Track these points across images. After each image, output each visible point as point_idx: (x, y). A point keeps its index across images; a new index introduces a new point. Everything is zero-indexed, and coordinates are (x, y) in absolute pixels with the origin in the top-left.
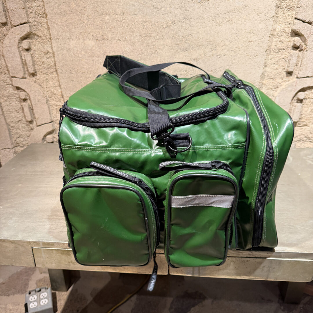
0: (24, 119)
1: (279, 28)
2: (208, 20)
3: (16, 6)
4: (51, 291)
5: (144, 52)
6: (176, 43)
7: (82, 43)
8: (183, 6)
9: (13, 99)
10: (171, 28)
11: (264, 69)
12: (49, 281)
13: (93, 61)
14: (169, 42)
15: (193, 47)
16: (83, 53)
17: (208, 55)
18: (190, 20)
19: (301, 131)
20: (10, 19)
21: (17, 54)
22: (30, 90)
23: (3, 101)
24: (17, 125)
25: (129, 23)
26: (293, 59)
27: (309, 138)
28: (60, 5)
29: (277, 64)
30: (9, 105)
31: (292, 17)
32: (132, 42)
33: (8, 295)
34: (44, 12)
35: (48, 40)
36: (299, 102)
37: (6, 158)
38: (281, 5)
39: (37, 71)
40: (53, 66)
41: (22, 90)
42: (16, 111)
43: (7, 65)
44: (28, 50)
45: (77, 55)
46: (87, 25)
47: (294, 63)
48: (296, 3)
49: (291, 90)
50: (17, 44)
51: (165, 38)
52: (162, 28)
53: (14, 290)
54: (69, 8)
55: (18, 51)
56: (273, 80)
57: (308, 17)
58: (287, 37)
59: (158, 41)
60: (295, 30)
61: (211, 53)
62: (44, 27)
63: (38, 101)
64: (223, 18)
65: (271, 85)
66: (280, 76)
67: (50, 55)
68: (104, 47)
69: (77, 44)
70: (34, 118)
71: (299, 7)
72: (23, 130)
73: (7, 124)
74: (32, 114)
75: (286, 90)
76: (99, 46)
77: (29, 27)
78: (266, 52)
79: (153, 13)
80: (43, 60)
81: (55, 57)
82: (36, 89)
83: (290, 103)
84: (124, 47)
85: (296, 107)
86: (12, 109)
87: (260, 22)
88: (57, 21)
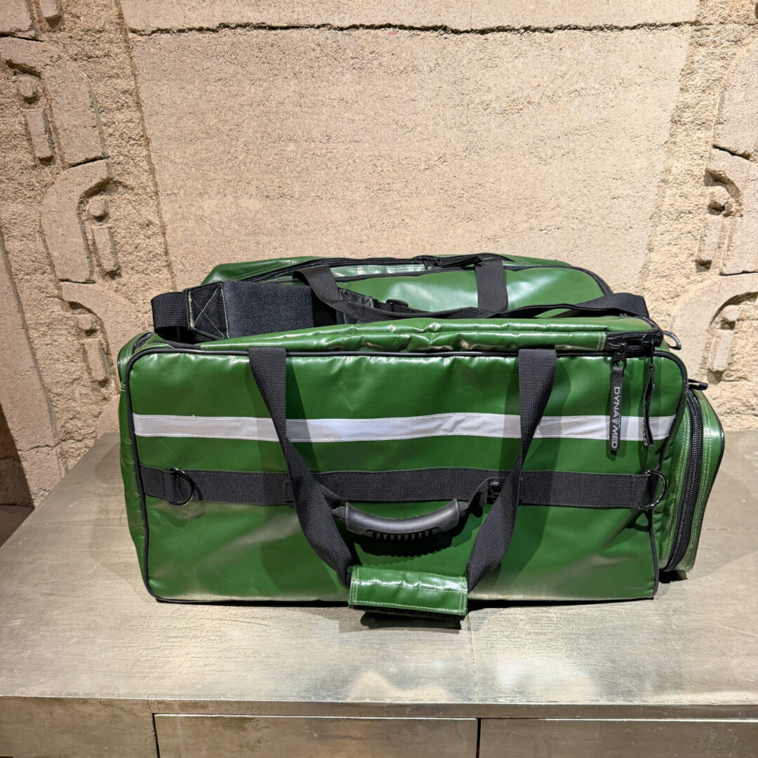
0: (86, 376)
1: (678, 166)
2: (521, 153)
3: (75, 120)
5: (376, 224)
6: (448, 203)
7: (232, 203)
8: (465, 122)
9: (60, 329)
10: (438, 170)
11: (647, 257)
13: (258, 243)
14: (433, 201)
15: (486, 212)
16: (234, 226)
17: (520, 230)
18: (481, 152)
19: (733, 392)
20: (60, 149)
21: (76, 229)
22: (103, 310)
23: (36, 335)
24: (69, 390)
25: (341, 160)
26: (711, 235)
27: (752, 406)
28: (180, 119)
29: (675, 245)
30: (52, 344)
31: (707, 142)
32: (349, 203)
34: (142, 133)
35: (151, 197)
36: (726, 326)
37: (40, 468)
38: (682, 118)
39: (122, 265)
40: (160, 255)
41: (84, 311)
42: (68, 357)
43: (49, 254)
44: (101, 219)
45: (220, 231)
46: (245, 165)
47: (714, 243)
48: (716, 112)
49: (710, 302)
50: (76, 206)
51: (423, 193)
52: (415, 171)
54: (202, 126)
55: (77, 221)
56: (667, 280)
57: (742, 144)
58: (696, 185)
59: (406, 200)
60: (715, 172)
61: (527, 225)
62: (141, 167)
63: (124, 335)
64: (556, 147)
65: (663, 292)
66: (684, 272)
67: (156, 230)
68: (283, 212)
69: (221, 205)
70: (111, 374)
71: (723, 123)
72: (82, 403)
73: (44, 388)
74: (107, 364)
75: (698, 301)
76: (272, 212)
77: (106, 168)
78: (650, 218)
79: (397, 137)
80: (136, 241)
81: (166, 235)
82: (118, 307)
83: (707, 330)
84: (329, 213)
85: (720, 339)
86: (57, 353)
87: (636, 155)
88: (172, 154)
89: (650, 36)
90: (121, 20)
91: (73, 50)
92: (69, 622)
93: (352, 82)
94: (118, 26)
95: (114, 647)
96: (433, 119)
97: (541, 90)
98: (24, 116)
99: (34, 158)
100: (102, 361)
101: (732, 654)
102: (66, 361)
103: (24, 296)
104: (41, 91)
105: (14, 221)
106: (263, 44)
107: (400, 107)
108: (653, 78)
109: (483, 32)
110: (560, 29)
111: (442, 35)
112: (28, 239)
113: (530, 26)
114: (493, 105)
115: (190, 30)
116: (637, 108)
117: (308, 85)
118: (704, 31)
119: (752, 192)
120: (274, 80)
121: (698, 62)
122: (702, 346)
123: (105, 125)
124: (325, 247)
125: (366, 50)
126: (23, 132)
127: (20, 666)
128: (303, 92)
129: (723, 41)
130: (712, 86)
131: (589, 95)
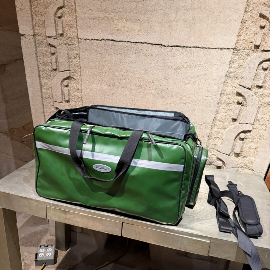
1: (228, 89)
2: (180, 81)
3: (63, 60)
4: (55, 249)
5: (137, 96)
6: (158, 93)
7: (100, 86)
8: (165, 71)
10: (156, 83)
11: (216, 115)
12: (55, 241)
13: (105, 98)
14: (154, 92)
15: (168, 96)
16: (100, 92)
17: (178, 103)
18: (168, 80)
19: (242, 161)
20: (59, 67)
21: (60, 88)
25: (130, 78)
26: (236, 111)
27: (248, 166)
28: (89, 62)
29: (226, 113)
31: (237, 83)
32: (130, 89)
33: (26, 246)
34: (79, 65)
35: (80, 82)
36: (241, 139)
38: (230, 75)
39: (70, 99)
40: (80, 98)
43: (52, 94)
44: (67, 86)
45: (96, 93)
46: (104, 76)
47: (237, 113)
48: (240, 75)
49: (235, 131)
50: (61, 82)
51: (151, 89)
52: (149, 83)
53: (30, 243)
54: (95, 65)
55: (60, 86)
56: (222, 123)
57: (248, 85)
58: (233, 96)
59: (146, 91)
60: (239, 92)
61: (180, 101)
62: (78, 74)
64: (190, 80)
65: (221, 126)
66: (228, 121)
67: (80, 91)
68: (113, 90)
69: (97, 86)
71: (242, 78)
75: (231, 130)
76: (110, 90)
77: (69, 73)
78: (218, 104)
79: (145, 73)
80: (75, 93)
81: (82, 93)
83: (234, 140)
84: (125, 92)
85: (238, 143)
87: (214, 85)
88: (86, 71)
89: (221, 51)
91: (65, 42)
93: (135, 57)
94: (77, 37)
96: (156, 69)
97: (187, 64)
98: (51, 58)
99: (52, 68)
103: (45, 104)
104: (56, 52)
105: (45, 84)
106: (112, 45)
107: (147, 65)
108: (221, 63)
109: (172, 46)
110: (194, 47)
111: (160, 46)
112: (48, 89)
113: (185, 46)
114: (173, 67)
115: (94, 40)
116: (215, 71)
117: (123, 57)
118: (238, 51)
119: (250, 100)
120: (114, 55)
121: (236, 60)
122: (232, 145)
123: (71, 62)
124: (123, 101)
125: (139, 49)
126: (50, 62)
128: (121, 59)
129: (244, 54)
130: (240, 67)
131: (201, 66)
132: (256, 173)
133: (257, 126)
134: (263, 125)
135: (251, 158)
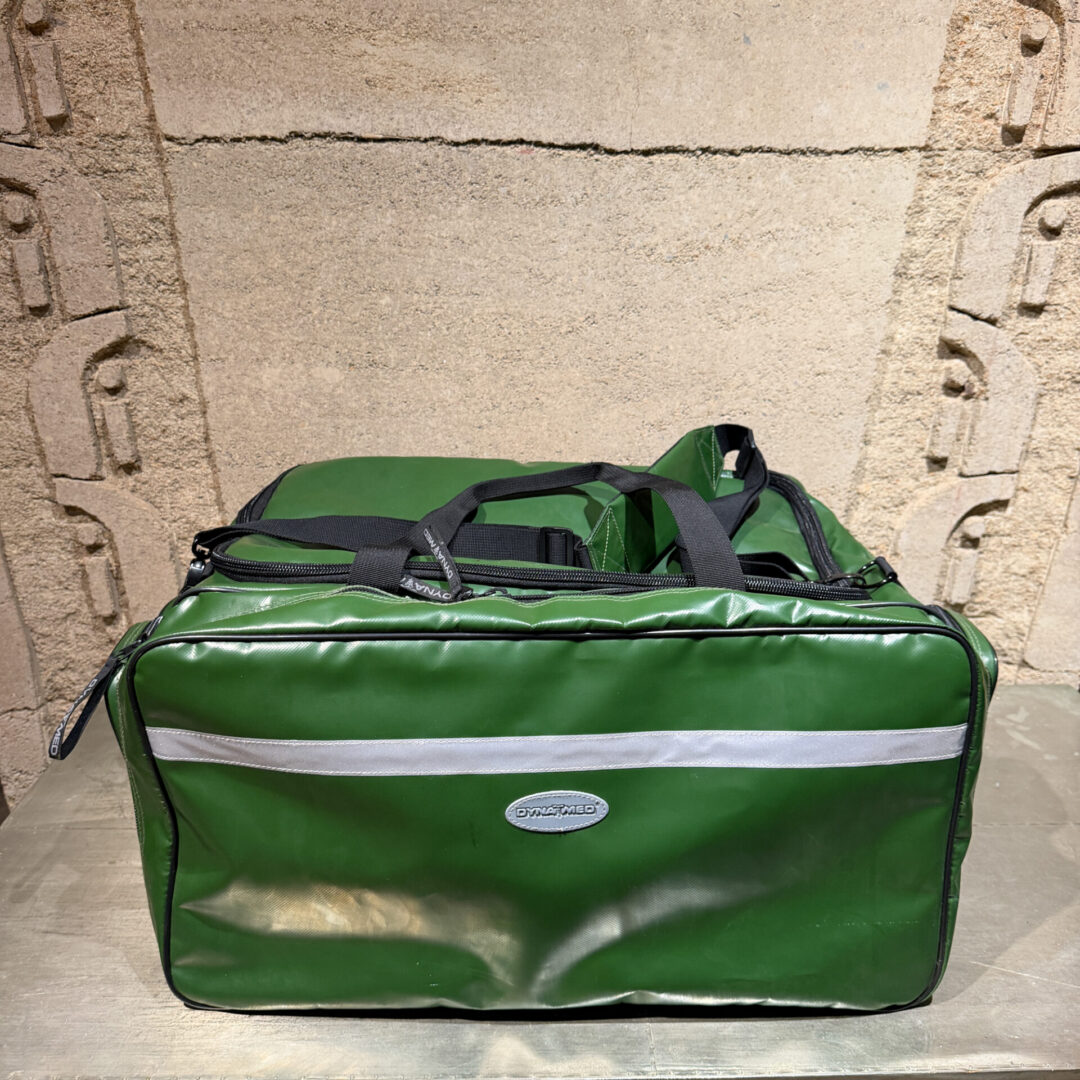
0: (85, 609)
1: (904, 333)
2: (695, 313)
3: (83, 257)
5: (500, 404)
6: (599, 378)
7: (302, 373)
8: (622, 272)
9: (50, 544)
10: (584, 334)
11: (863, 452)
13: (337, 428)
14: (578, 374)
15: (649, 391)
16: (304, 404)
17: (694, 414)
18: (642, 312)
20: (60, 295)
21: (80, 405)
22: (114, 517)
23: (15, 552)
24: (61, 628)
25: (455, 318)
26: (947, 424)
27: (1003, 650)
28: (232, 257)
29: (900, 436)
30: (38, 565)
31: (941, 302)
32: (464, 375)
34: (176, 276)
35: (186, 362)
36: (968, 543)
37: (15, 740)
38: (908, 269)
39: (142, 455)
40: (198, 442)
41: (85, 518)
42: (60, 583)
43: (38, 439)
44: (114, 391)
45: (284, 410)
46: (321, 322)
47: (951, 434)
48: (952, 263)
49: (945, 512)
50: (80, 372)
51: (564, 363)
52: (555, 335)
54: (262, 268)
55: (81, 394)
56: (889, 482)
57: (987, 305)
58: (927, 357)
59: (541, 373)
60: (952, 341)
61: (703, 408)
62: (174, 321)
63: (143, 553)
64: (741, 306)
65: (884, 498)
66: (911, 471)
67: (193, 407)
68: (373, 386)
69: (285, 376)
70: (121, 606)
71: (961, 278)
72: (78, 647)
73: (25, 626)
74: (116, 592)
75: (931, 511)
76: (357, 385)
77: (124, 323)
78: (867, 402)
79: (530, 289)
80: (164, 423)
81: (207, 416)
82: (136, 514)
83: (943, 550)
84: (436, 388)
85: (960, 560)
86: (45, 577)
87: (848, 319)
88: (220, 304)
89: (868, 163)
90: (152, 123)
91: (83, 161)
92: (78, 973)
93: (470, 216)
94: (147, 131)
95: (144, 1009)
96: (579, 267)
97: (722, 231)
98: (11, 249)
99: (22, 306)
100: (109, 589)
101: (990, 1001)
102: (57, 587)
104: (35, 215)
106: (350, 162)
107: (534, 250)
108: (871, 218)
109: (647, 153)
110: (750, 151)
111: (592, 155)
112: (9, 418)
113: (709, 147)
114: (661, 249)
115: (249, 139)
116: (849, 256)
117: (411, 218)
118: (936, 159)
119: (1000, 369)
120: (363, 209)
121: (928, 197)
122: (936, 570)
123: (125, 263)
124: (430, 434)
125: (490, 173)
126: (7, 270)
127: (11, 1040)
128: (403, 226)
129: (960, 171)
130: (946, 229)
131: (787, 239)
132: (1043, 675)
133: (1029, 477)
134: (1056, 471)
135: (1014, 613)
